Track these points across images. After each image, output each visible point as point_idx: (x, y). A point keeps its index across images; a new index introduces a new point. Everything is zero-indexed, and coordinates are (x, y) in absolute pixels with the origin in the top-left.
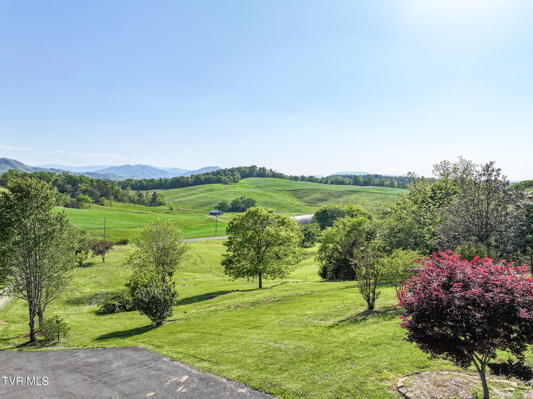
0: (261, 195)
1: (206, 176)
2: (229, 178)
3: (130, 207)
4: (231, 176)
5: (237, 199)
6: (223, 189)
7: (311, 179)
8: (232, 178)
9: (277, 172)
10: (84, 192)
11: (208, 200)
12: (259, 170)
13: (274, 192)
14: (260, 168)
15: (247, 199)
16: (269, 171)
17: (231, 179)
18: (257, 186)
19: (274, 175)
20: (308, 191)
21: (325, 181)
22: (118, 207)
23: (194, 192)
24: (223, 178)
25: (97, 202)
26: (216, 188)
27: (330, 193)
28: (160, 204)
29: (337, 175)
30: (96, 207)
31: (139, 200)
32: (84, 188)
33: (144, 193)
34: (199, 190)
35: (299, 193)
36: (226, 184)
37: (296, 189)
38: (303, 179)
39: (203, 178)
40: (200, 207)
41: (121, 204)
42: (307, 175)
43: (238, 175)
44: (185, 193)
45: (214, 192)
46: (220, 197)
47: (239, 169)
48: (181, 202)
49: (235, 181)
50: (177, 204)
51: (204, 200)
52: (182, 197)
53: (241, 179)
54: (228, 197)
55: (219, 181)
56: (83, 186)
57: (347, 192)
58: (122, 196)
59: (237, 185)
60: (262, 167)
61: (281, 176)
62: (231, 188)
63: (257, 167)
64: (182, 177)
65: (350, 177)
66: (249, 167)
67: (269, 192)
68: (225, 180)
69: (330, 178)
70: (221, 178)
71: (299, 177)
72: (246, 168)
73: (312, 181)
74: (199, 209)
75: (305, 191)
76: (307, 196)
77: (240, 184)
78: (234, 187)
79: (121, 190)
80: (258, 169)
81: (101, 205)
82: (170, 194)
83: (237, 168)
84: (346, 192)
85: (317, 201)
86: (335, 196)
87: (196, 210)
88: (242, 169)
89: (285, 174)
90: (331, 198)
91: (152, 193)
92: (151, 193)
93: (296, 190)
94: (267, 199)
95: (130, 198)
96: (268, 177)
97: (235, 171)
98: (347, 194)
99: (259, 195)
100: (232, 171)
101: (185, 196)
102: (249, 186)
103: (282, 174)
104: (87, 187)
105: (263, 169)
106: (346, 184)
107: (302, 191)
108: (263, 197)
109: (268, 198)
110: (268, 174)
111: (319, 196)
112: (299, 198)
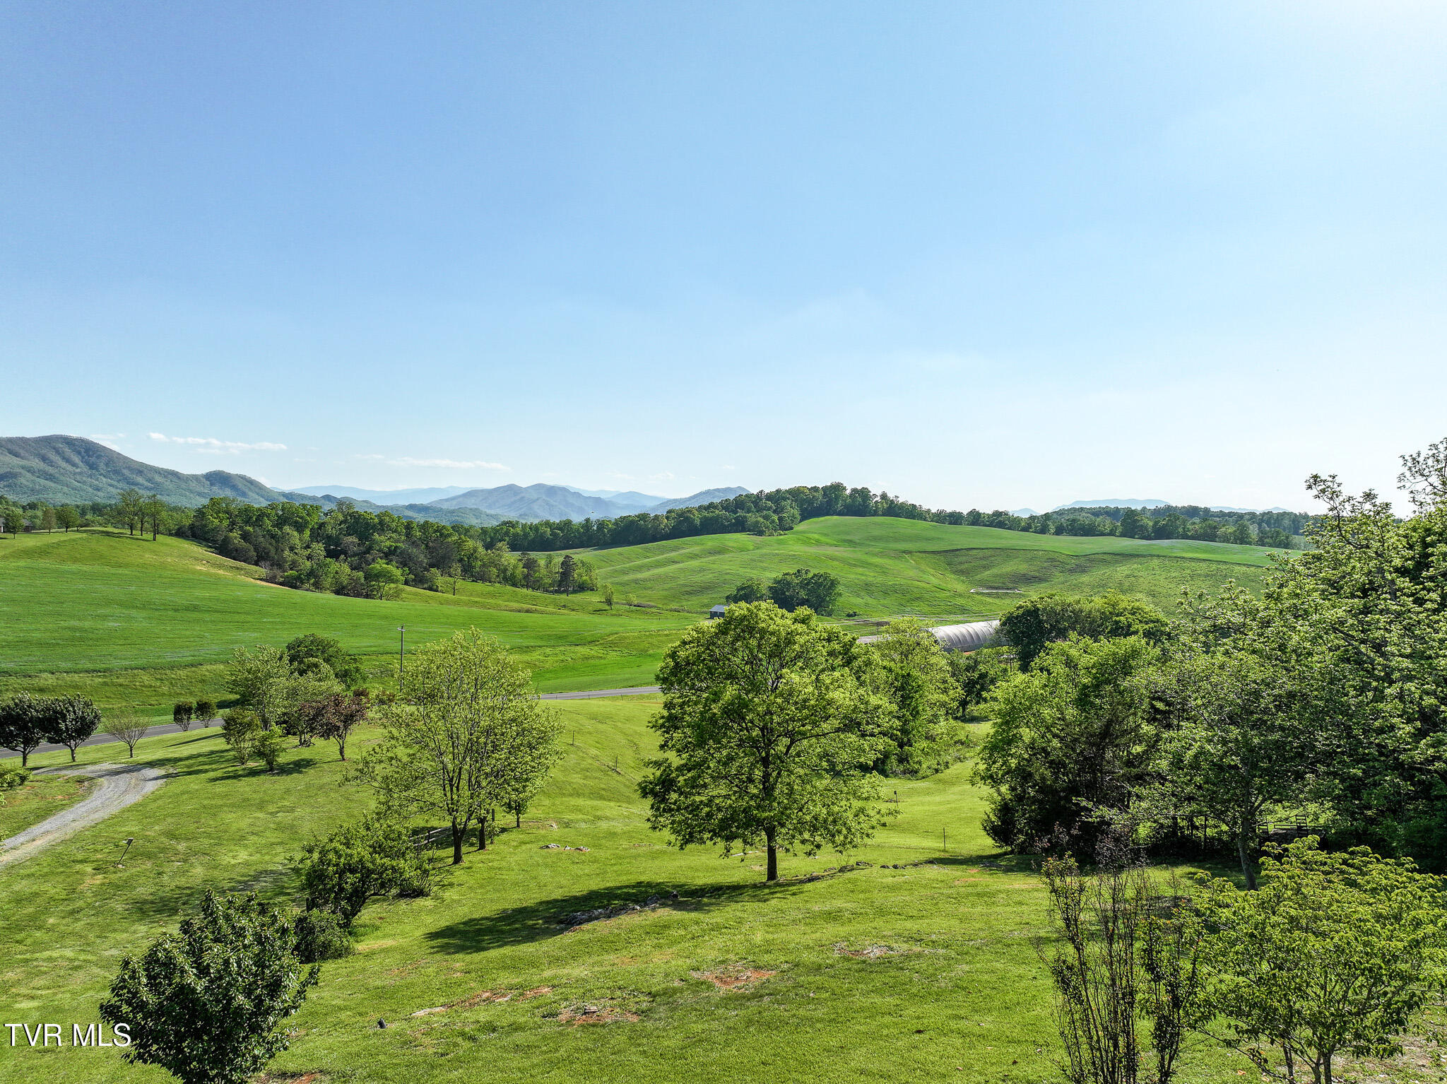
0: (855, 566)
1: (705, 513)
2: (766, 518)
3: (501, 595)
4: (775, 512)
5: (787, 574)
6: (751, 548)
7: (1000, 521)
8: (775, 518)
9: (901, 500)
10: (388, 555)
11: (709, 577)
12: (851, 495)
13: (890, 557)
14: (854, 490)
15: (815, 575)
16: (878, 499)
17: (773, 521)
18: (845, 541)
19: (894, 509)
20: (988, 553)
21: (1039, 525)
22: (471, 595)
23: (673, 554)
24: (752, 518)
25: (419, 580)
26: (731, 544)
27: (1053, 560)
28: (582, 588)
29: (1074, 510)
30: (416, 594)
31: (526, 577)
32: (388, 543)
33: (540, 558)
34: (687, 550)
35: (964, 559)
36: (760, 533)
37: (955, 547)
38: (975, 518)
39: (697, 518)
40: (686, 597)
41: (480, 586)
42: (987, 509)
43: (792, 510)
44: (649, 557)
45: (727, 556)
46: (741, 571)
47: (795, 493)
48: (636, 581)
49: (784, 527)
50: (627, 588)
51: (698, 578)
52: (640, 569)
53: (801, 521)
54: (764, 569)
55: (740, 526)
56: (383, 541)
57: (1105, 557)
58: (484, 565)
59: (788, 536)
60: (859, 488)
61: (911, 512)
62: (772, 544)
63: (845, 489)
64: (643, 517)
65: (1112, 513)
66: (825, 489)
67: (876, 555)
68: (757, 522)
69: (1055, 516)
70: (745, 517)
71: (965, 513)
72: (815, 489)
73: (1001, 525)
74: (684, 603)
75: (981, 554)
76: (986, 568)
77: (797, 532)
78: (780, 543)
79: (481, 550)
80: (848, 492)
81: (430, 589)
82: (608, 561)
83: (790, 492)
84: (1101, 556)
85: (1014, 582)
86: (1069, 567)
87: (674, 606)
88: (803, 492)
89: (925, 507)
90: (1057, 574)
91: (562, 559)
92: (558, 557)
93: (953, 550)
94: (871, 576)
95: (505, 570)
96: (875, 514)
97: (785, 499)
98: (1104, 561)
99: (850, 564)
100: (777, 498)
101: (649, 567)
102: (823, 539)
103: (914, 506)
104: (396, 541)
105: (863, 494)
106: (1102, 534)
107: (970, 553)
108: (860, 570)
109: (872, 574)
110: (876, 507)
111: (1021, 567)
112: (962, 572)
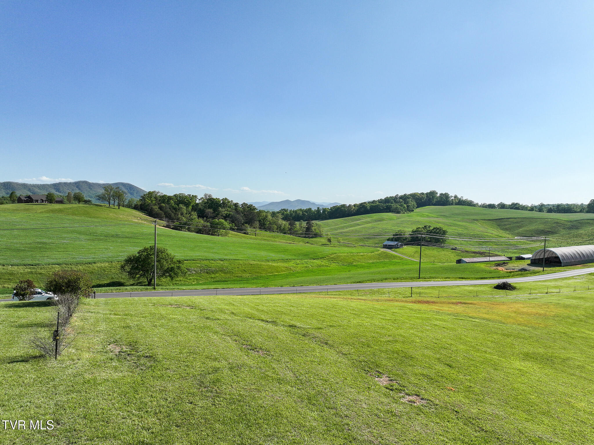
1: (372, 204)
4: (405, 203)
5: (418, 228)
6: (395, 218)
9: (464, 199)
10: (225, 218)
11: (377, 230)
12: (440, 196)
13: (467, 222)
15: (434, 228)
16: (453, 198)
17: (404, 207)
18: (441, 215)
22: (264, 237)
23: (358, 222)
24: (394, 205)
25: (239, 230)
26: (385, 217)
28: (316, 235)
30: (236, 235)
31: (290, 230)
33: (297, 224)
34: (364, 220)
38: (502, 206)
39: (368, 206)
41: (268, 233)
43: (413, 203)
44: (346, 223)
47: (414, 196)
48: (341, 233)
49: (410, 210)
50: (337, 236)
52: (343, 228)
53: (416, 208)
54: (404, 227)
55: (388, 210)
58: (270, 224)
59: (412, 214)
60: (444, 193)
61: (470, 204)
62: (404, 217)
63: (437, 193)
64: (343, 206)
72: (423, 194)
77: (416, 212)
78: (409, 216)
81: (245, 233)
82: (328, 225)
95: (280, 227)
96: (452, 204)
101: (347, 227)
103: (470, 201)
104: (230, 212)
105: (446, 196)
108: (454, 228)
109: (460, 229)
